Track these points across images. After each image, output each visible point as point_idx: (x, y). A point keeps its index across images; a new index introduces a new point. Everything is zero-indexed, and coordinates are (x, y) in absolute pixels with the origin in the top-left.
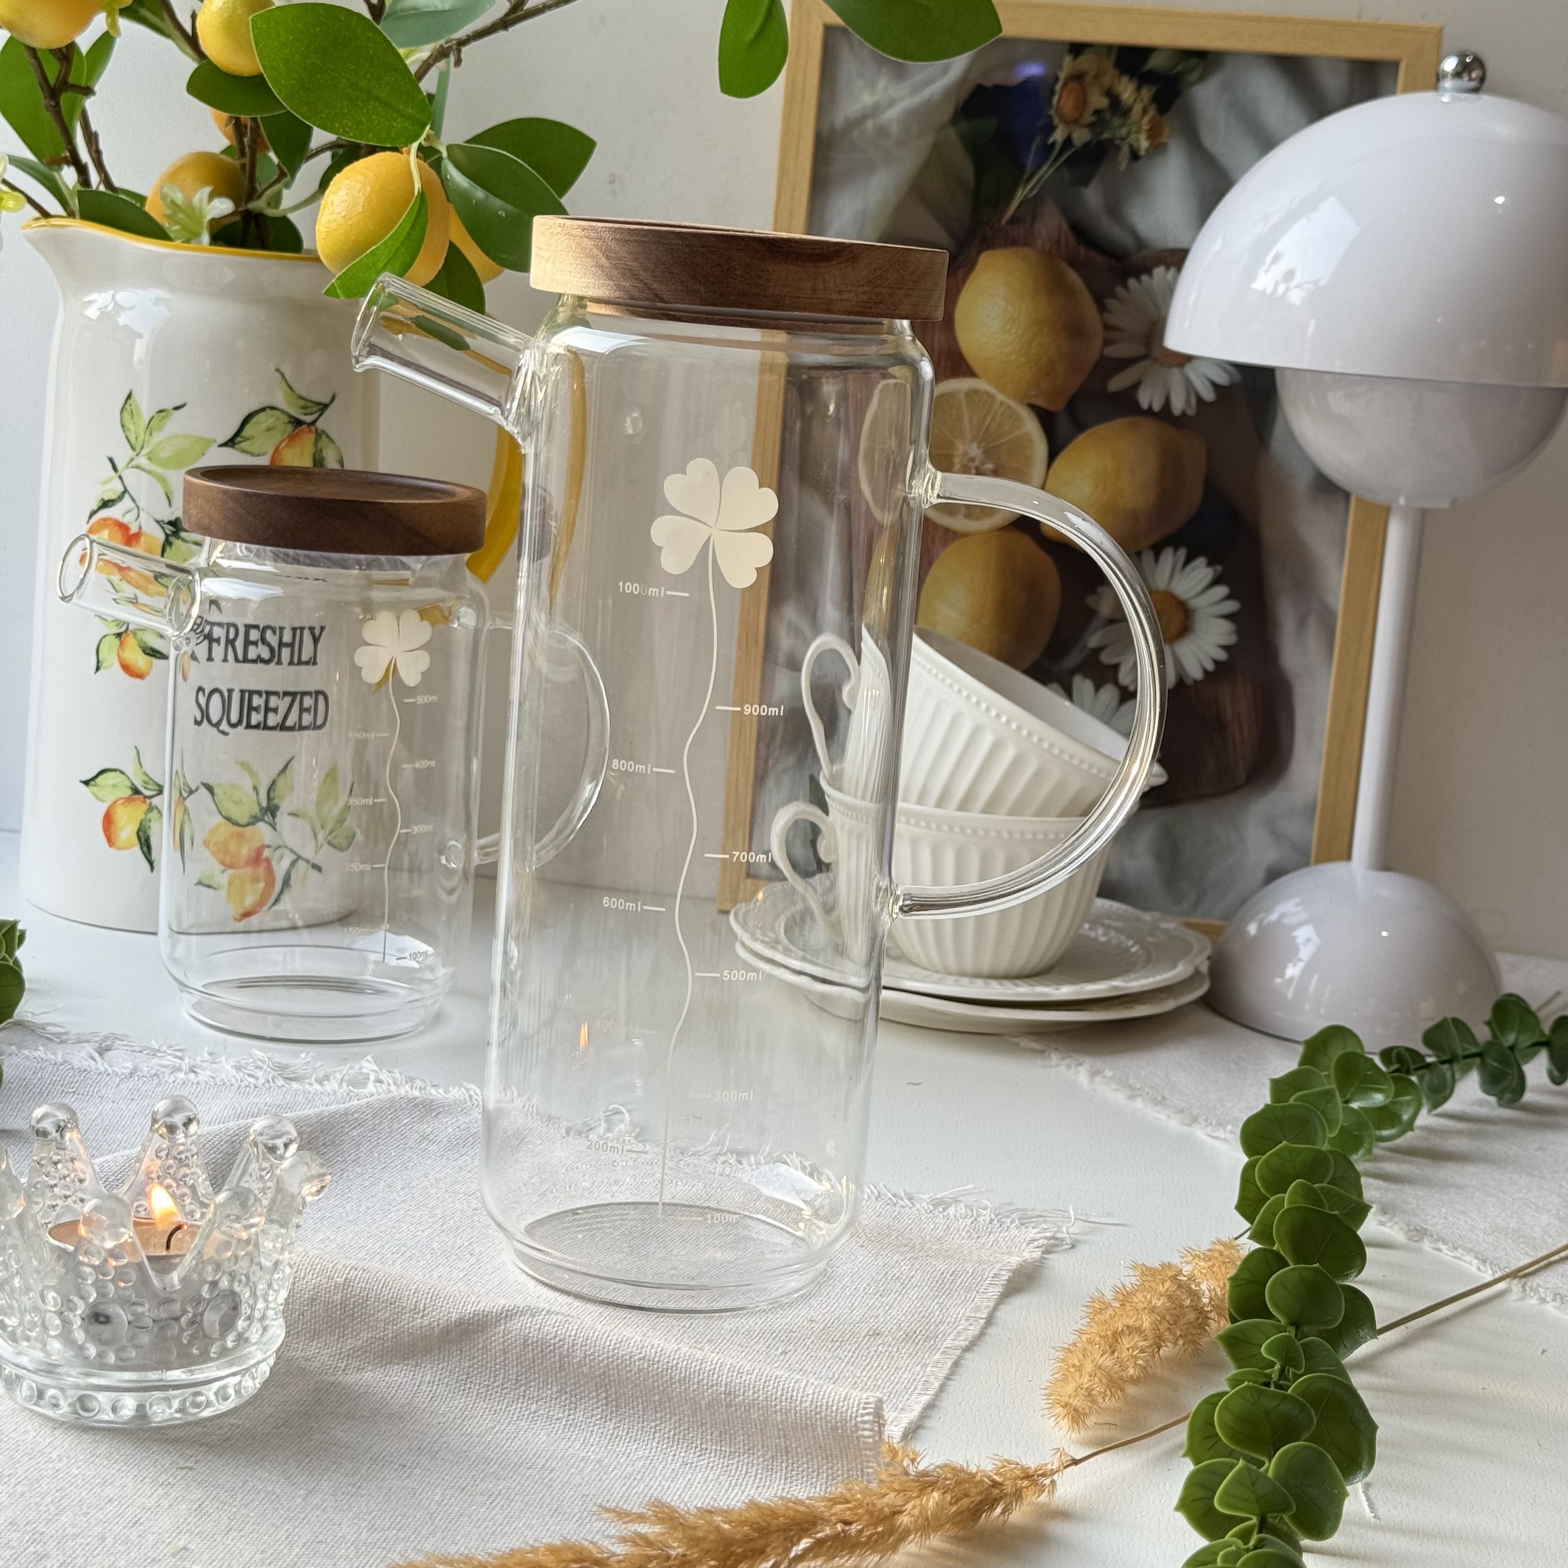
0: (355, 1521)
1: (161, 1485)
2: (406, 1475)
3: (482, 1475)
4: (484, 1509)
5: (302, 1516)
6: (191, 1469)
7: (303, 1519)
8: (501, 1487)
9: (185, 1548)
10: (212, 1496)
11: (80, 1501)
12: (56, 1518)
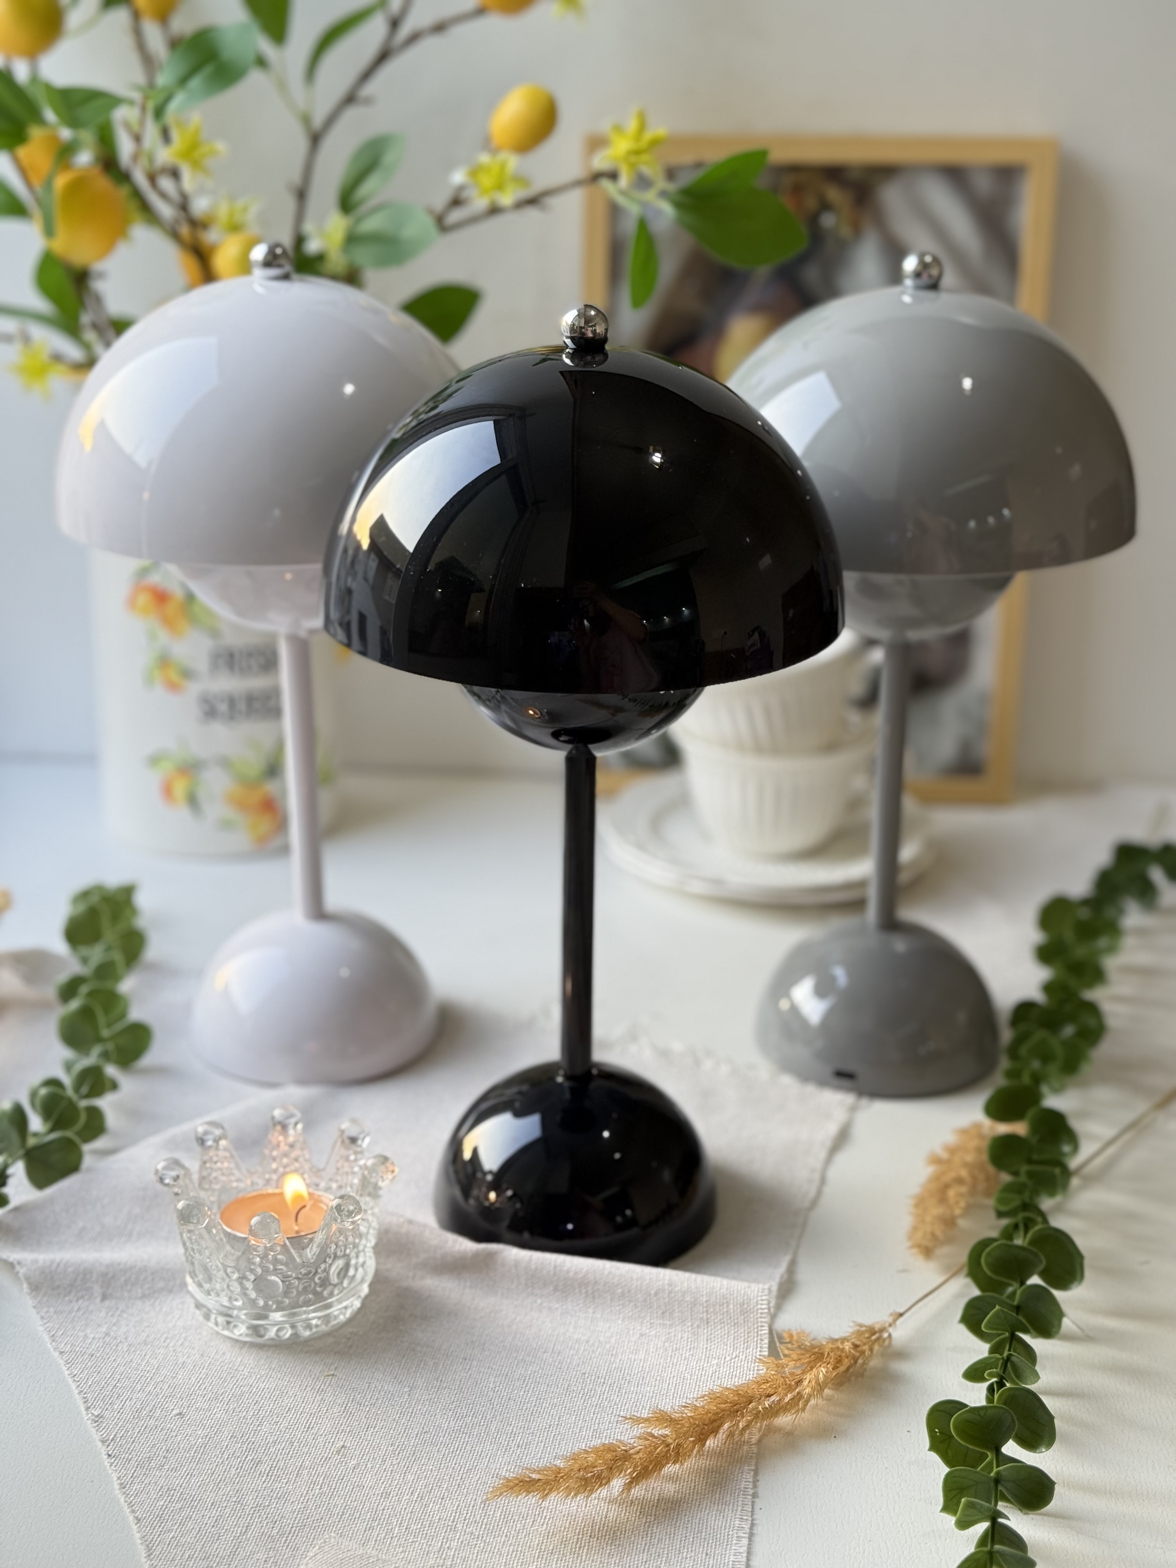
0: (444, 1412)
1: (318, 1392)
2: (468, 1367)
3: (516, 1363)
4: (522, 1393)
5: (410, 1411)
6: (333, 1375)
7: (412, 1413)
8: (529, 1372)
9: (343, 1446)
10: (351, 1400)
11: (270, 1411)
12: (259, 1428)
